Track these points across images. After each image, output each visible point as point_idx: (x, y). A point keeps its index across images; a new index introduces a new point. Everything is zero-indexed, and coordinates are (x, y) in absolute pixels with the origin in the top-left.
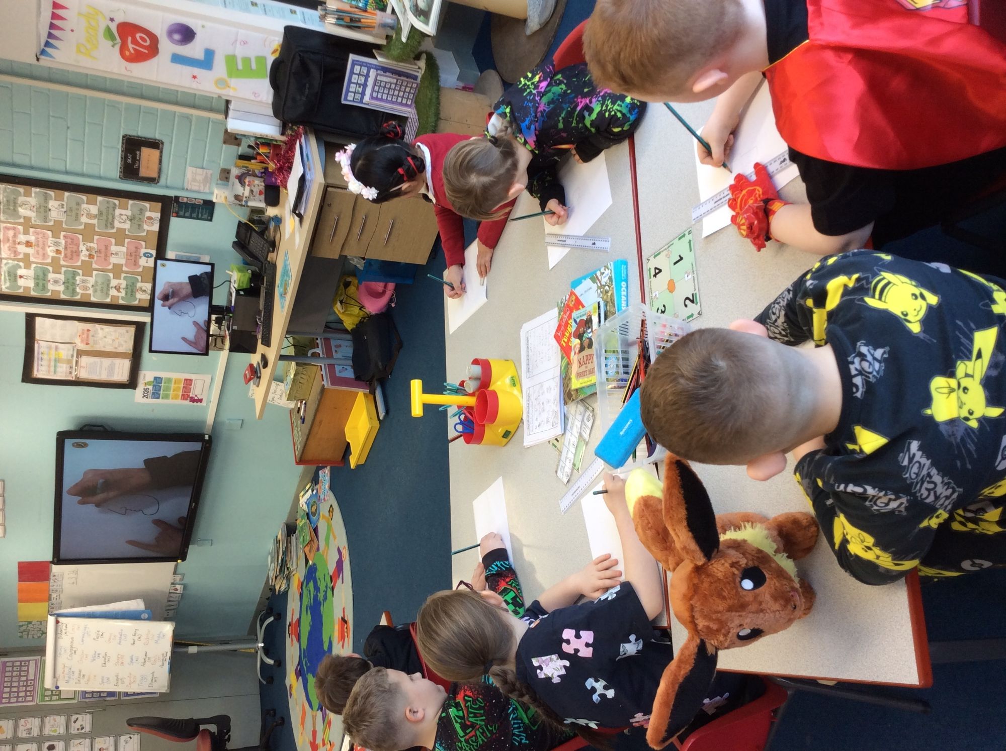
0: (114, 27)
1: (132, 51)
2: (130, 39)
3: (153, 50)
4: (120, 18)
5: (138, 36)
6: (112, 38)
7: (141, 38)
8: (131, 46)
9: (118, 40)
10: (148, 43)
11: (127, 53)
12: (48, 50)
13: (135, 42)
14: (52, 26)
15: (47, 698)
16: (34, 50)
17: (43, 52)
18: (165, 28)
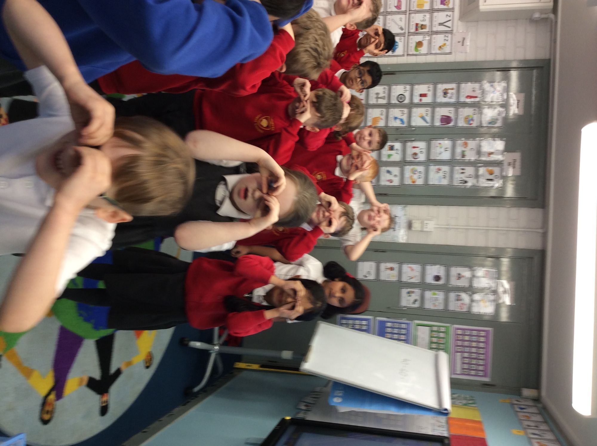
15: (443, 329)
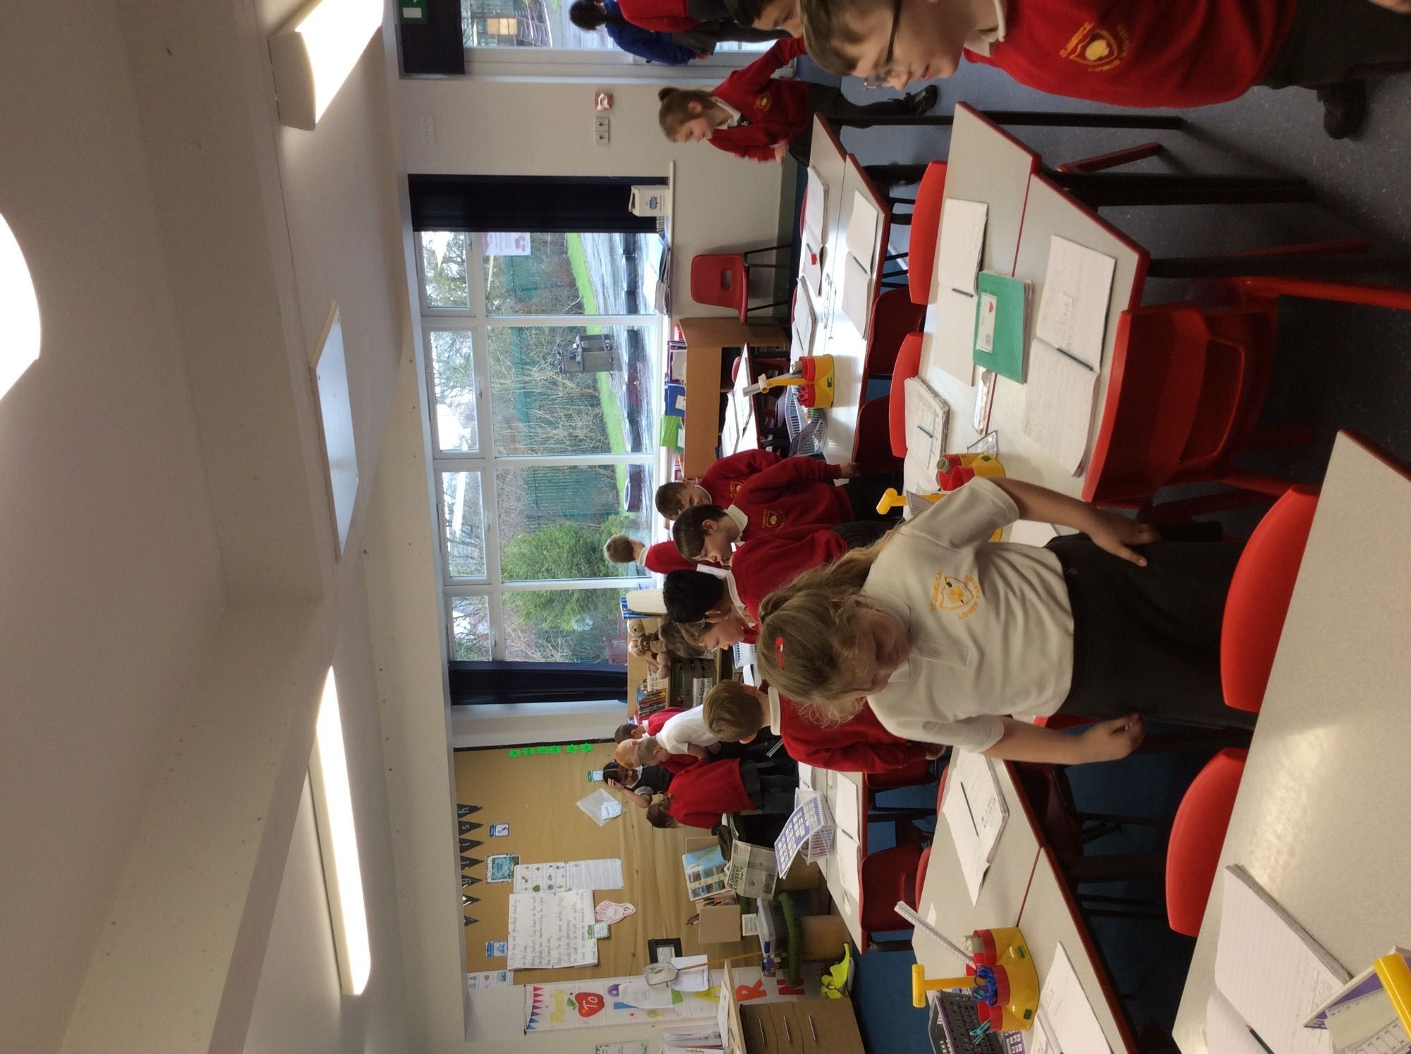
0: (573, 998)
1: (587, 1009)
2: (584, 1001)
3: (601, 1003)
4: (576, 992)
5: (589, 998)
6: (573, 1004)
7: (591, 999)
8: (585, 1006)
9: (577, 1004)
10: (596, 1001)
11: (584, 1011)
12: (532, 1024)
13: (588, 1003)
14: (534, 1007)
16: (523, 1028)
17: (529, 1027)
18: (606, 989)
